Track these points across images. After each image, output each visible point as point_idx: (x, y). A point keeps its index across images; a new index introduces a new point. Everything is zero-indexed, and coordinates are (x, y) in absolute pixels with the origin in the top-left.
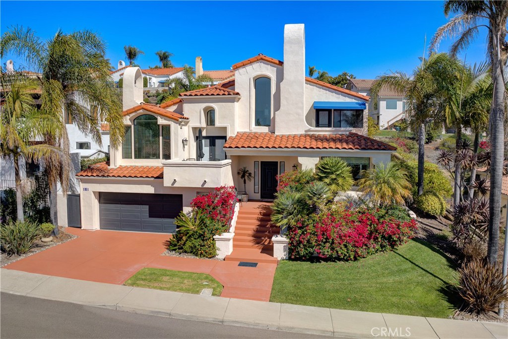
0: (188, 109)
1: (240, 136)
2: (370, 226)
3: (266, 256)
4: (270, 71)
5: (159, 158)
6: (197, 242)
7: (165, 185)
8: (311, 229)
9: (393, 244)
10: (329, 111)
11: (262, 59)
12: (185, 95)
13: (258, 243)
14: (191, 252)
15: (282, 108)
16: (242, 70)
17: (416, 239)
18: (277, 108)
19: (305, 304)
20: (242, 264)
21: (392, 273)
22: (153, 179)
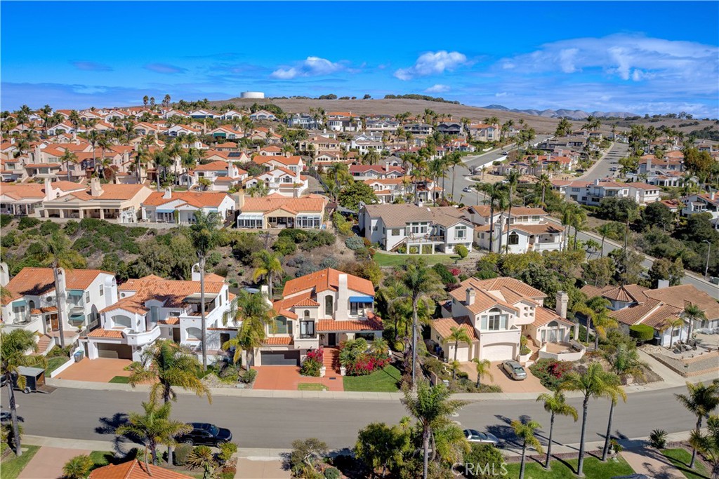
1: (321, 321)
3: (338, 375)
4: (333, 294)
5: (286, 333)
6: (313, 372)
7: (295, 348)
8: (354, 365)
9: (382, 368)
10: (357, 303)
11: (329, 289)
14: (310, 375)
16: (320, 293)
17: (391, 364)
18: (336, 309)
19: (354, 391)
20: (331, 378)
21: (381, 379)
22: (288, 344)
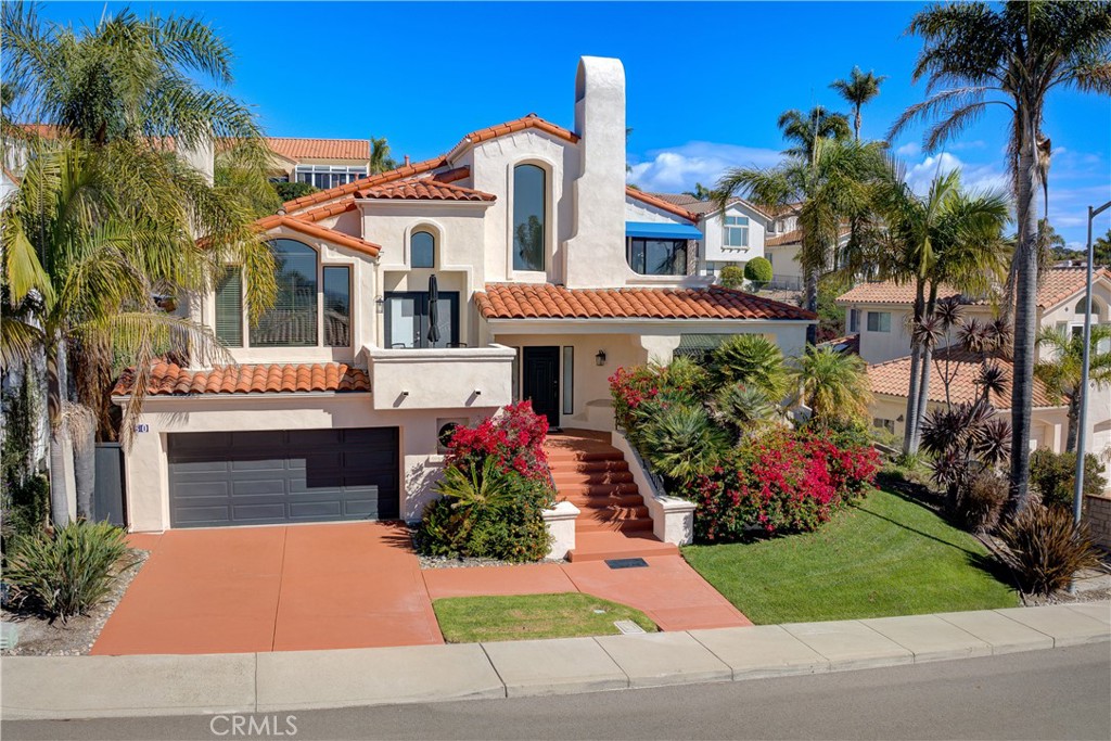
0: (375, 228)
2: (830, 462)
4: (550, 154)
5: (316, 344)
6: (502, 529)
7: (376, 408)
11: (535, 125)
12: (369, 196)
13: (606, 519)
14: (487, 554)
15: (581, 232)
16: (489, 147)
20: (615, 564)
22: (332, 394)
